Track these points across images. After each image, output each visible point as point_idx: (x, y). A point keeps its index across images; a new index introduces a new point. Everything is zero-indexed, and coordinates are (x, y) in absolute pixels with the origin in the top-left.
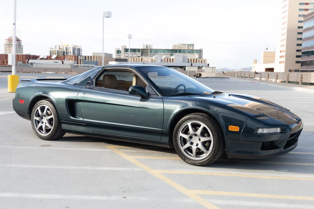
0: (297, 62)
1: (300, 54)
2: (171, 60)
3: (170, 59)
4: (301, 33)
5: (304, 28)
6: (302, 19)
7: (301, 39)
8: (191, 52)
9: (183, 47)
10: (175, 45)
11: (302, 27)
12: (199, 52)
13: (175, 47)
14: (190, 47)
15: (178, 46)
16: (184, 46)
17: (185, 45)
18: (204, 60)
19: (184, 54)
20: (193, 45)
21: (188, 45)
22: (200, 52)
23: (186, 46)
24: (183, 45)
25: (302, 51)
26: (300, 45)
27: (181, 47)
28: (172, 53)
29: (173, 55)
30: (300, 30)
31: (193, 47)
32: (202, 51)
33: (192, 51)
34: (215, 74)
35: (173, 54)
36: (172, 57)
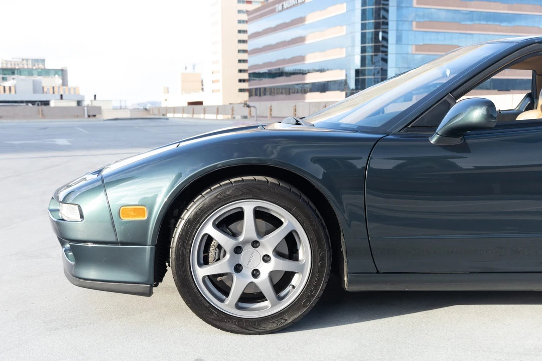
0: (241, 90)
1: (245, 76)
2: (7, 89)
3: (4, 87)
4: (244, 42)
5: (249, 33)
6: (244, 17)
7: (245, 51)
8: (43, 73)
9: (23, 64)
10: (6, 61)
11: (245, 32)
12: (60, 73)
13: (7, 64)
14: (38, 65)
15: (13, 63)
16: (25, 62)
17: (27, 60)
18: (74, 89)
19: (32, 78)
20: (43, 61)
21: (32, 60)
22: (63, 73)
23: (30, 63)
24: (23, 60)
25: (249, 72)
26: (245, 61)
27: (18, 64)
28: (5, 75)
29: (8, 79)
30: (243, 37)
31: (44, 65)
32: (67, 71)
33: (46, 72)
34: (129, 112)
35: (6, 78)
36: (7, 84)
